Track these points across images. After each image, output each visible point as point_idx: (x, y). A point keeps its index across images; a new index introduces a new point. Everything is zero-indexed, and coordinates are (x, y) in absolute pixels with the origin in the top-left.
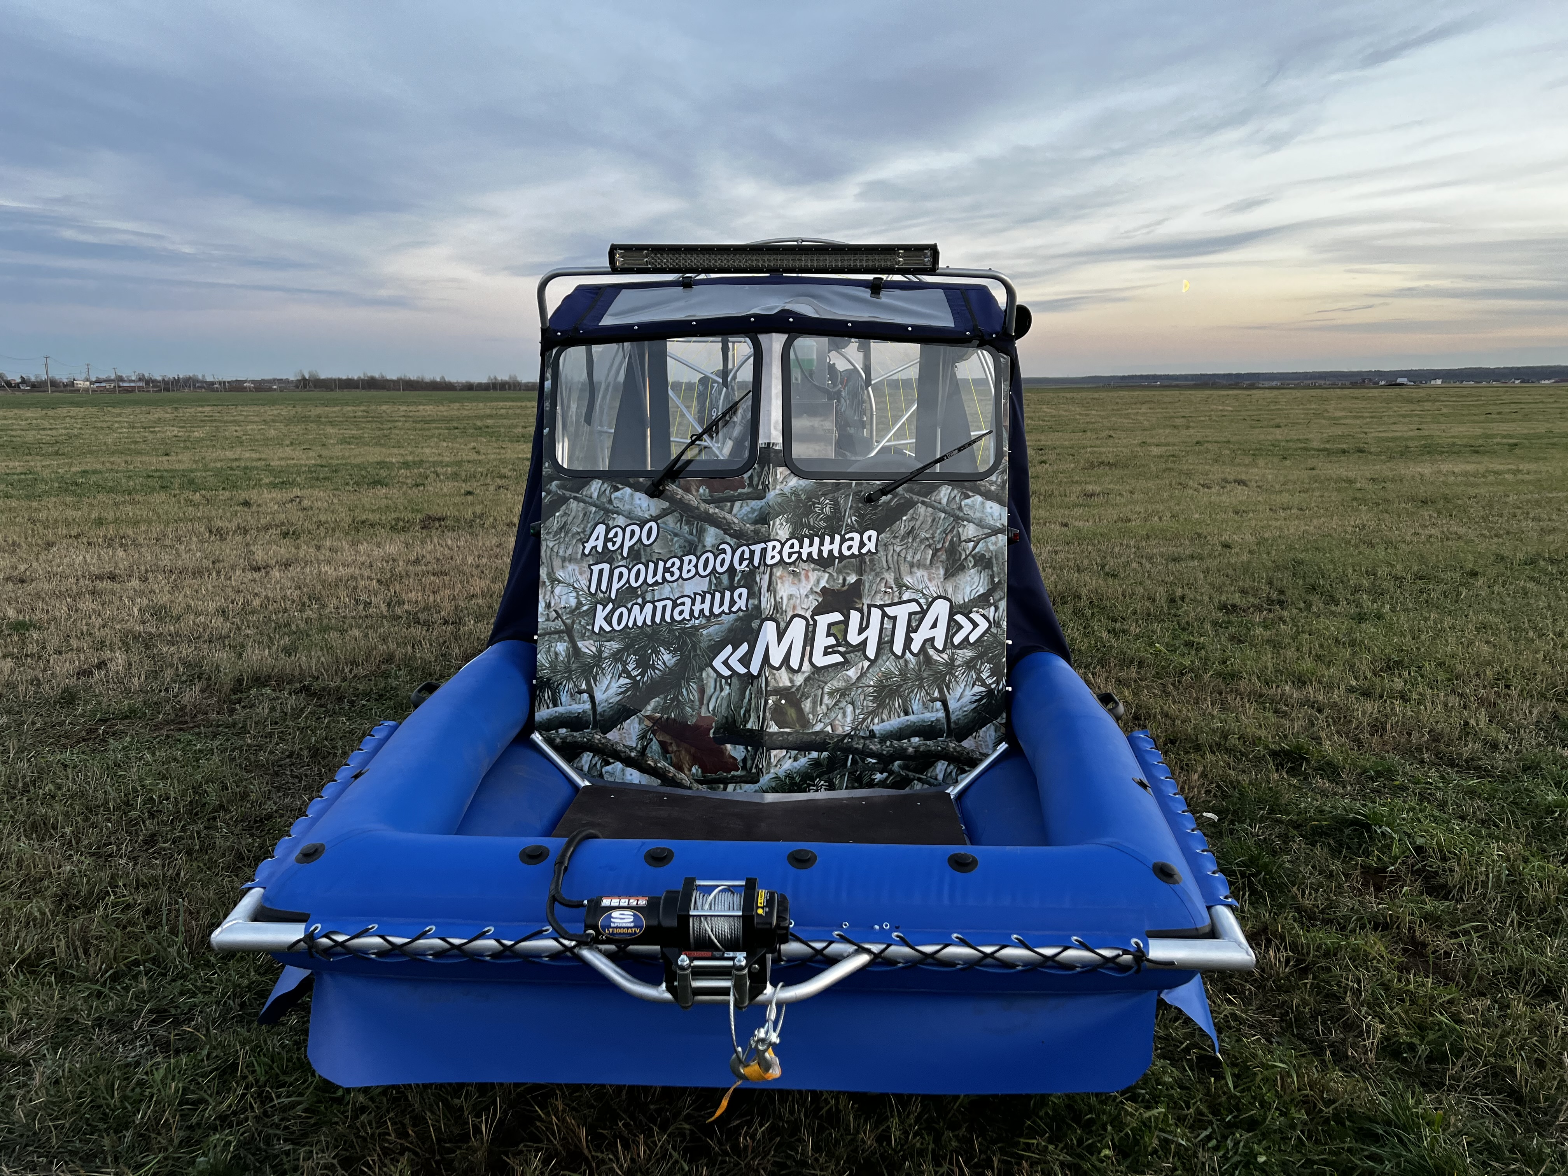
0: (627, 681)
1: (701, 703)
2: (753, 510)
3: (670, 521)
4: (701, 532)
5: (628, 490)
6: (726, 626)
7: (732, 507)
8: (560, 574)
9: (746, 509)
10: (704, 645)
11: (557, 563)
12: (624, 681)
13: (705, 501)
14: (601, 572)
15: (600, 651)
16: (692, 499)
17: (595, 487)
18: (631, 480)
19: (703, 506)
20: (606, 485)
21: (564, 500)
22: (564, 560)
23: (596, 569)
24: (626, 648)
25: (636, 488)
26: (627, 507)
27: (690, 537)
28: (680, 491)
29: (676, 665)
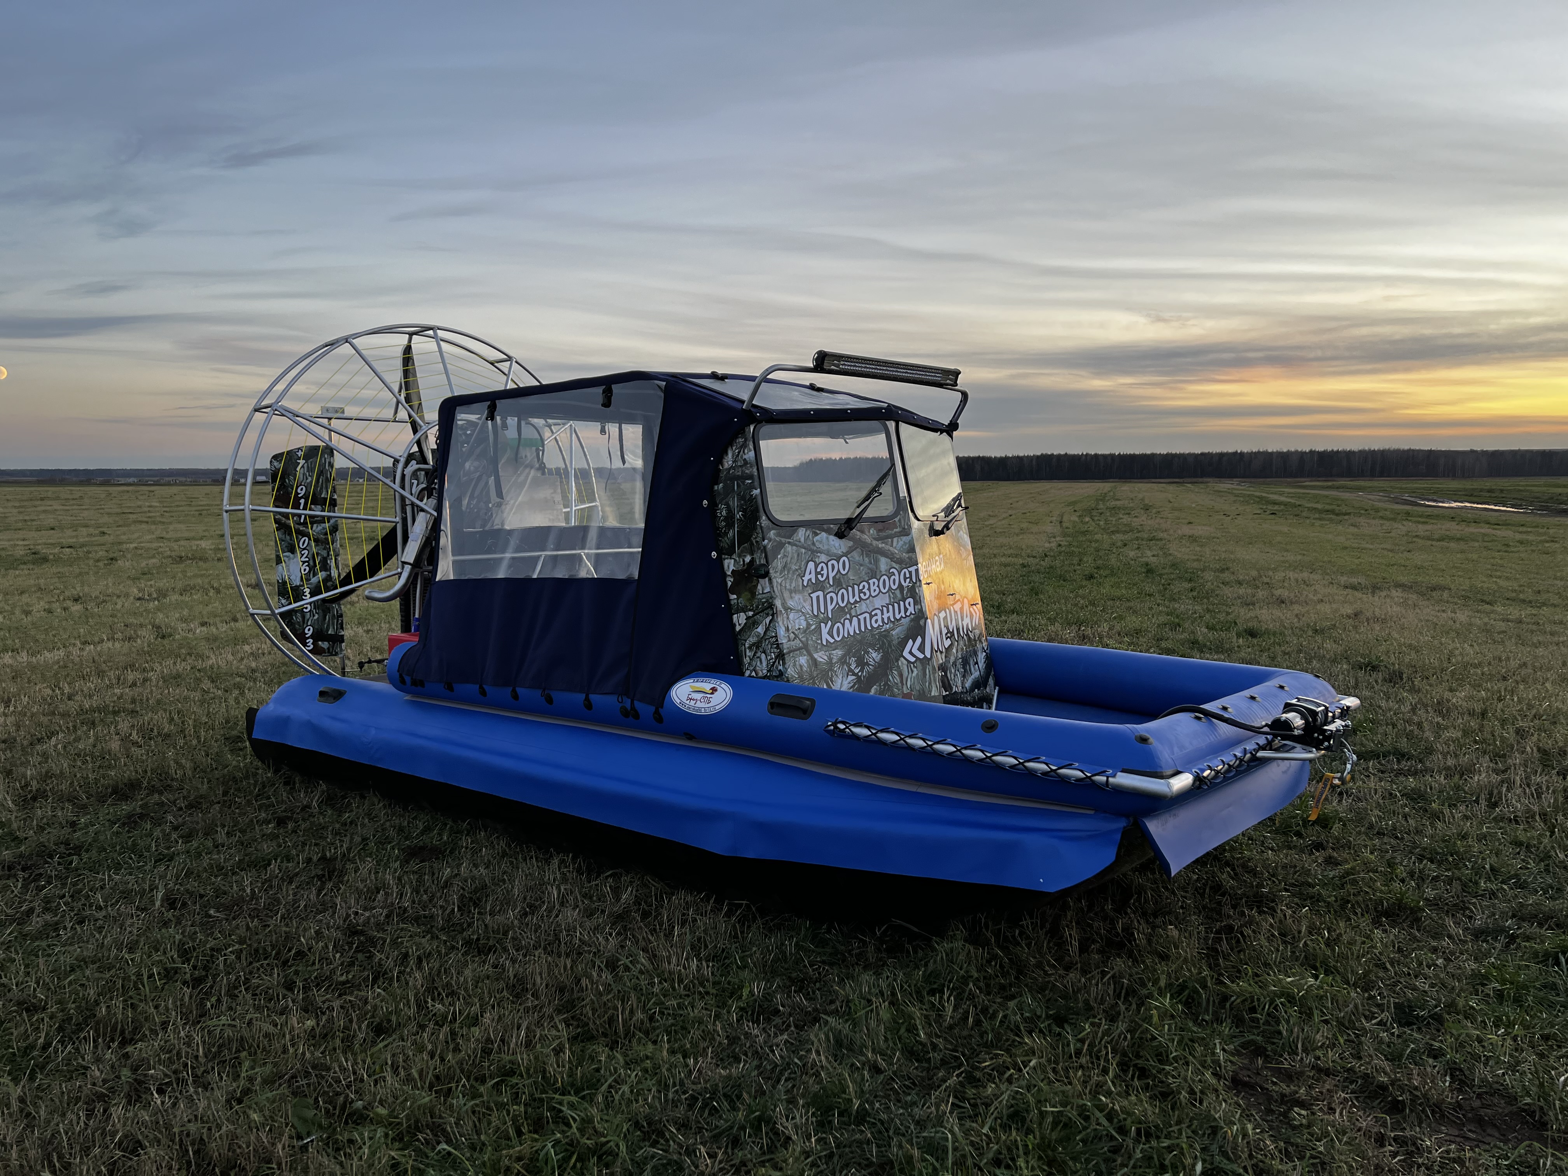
0: (854, 677)
1: (903, 684)
2: (905, 543)
3: (855, 555)
4: (877, 561)
5: (824, 534)
6: (905, 627)
7: (892, 542)
8: (791, 603)
9: (901, 543)
10: (895, 642)
11: (786, 595)
12: (851, 678)
13: (875, 539)
14: (818, 597)
15: (830, 659)
16: (866, 538)
17: (801, 533)
18: (825, 526)
19: (875, 543)
20: (808, 532)
21: (781, 545)
22: (791, 592)
23: (814, 596)
24: (848, 653)
25: (828, 531)
26: (826, 547)
27: (870, 566)
28: (858, 533)
29: (881, 659)
